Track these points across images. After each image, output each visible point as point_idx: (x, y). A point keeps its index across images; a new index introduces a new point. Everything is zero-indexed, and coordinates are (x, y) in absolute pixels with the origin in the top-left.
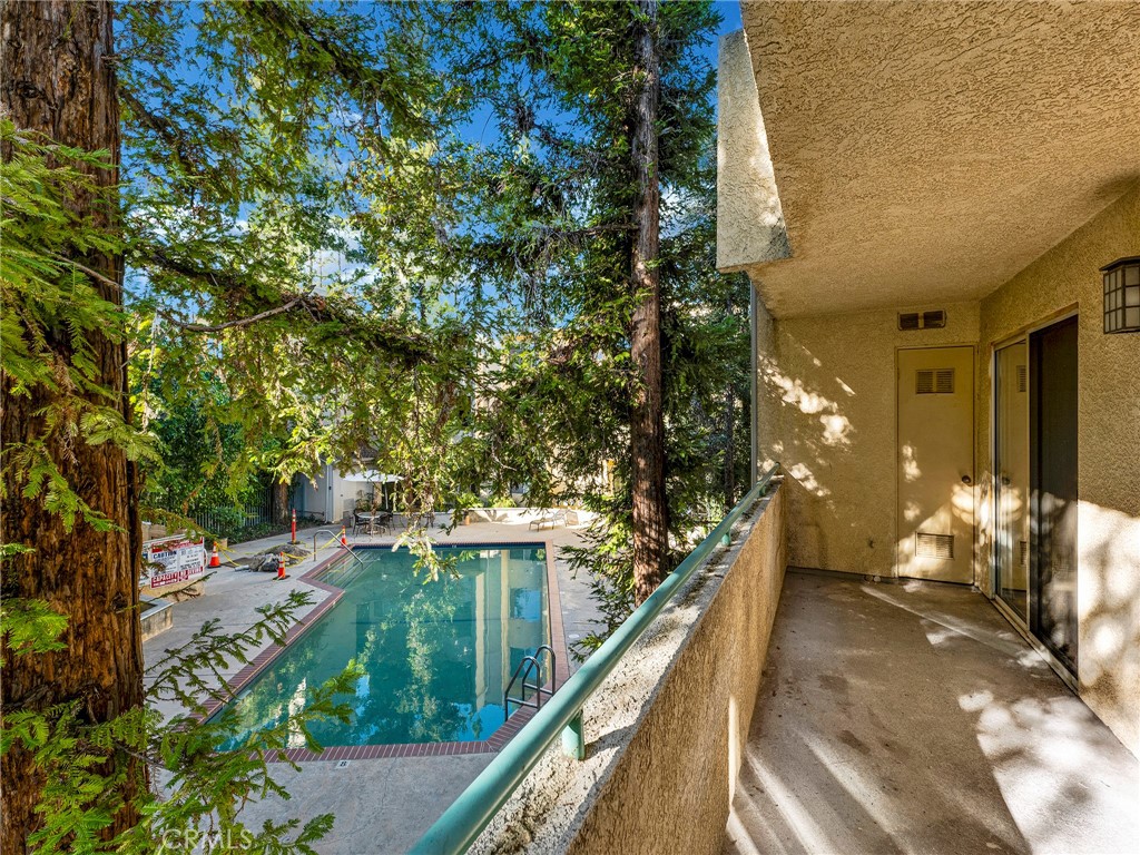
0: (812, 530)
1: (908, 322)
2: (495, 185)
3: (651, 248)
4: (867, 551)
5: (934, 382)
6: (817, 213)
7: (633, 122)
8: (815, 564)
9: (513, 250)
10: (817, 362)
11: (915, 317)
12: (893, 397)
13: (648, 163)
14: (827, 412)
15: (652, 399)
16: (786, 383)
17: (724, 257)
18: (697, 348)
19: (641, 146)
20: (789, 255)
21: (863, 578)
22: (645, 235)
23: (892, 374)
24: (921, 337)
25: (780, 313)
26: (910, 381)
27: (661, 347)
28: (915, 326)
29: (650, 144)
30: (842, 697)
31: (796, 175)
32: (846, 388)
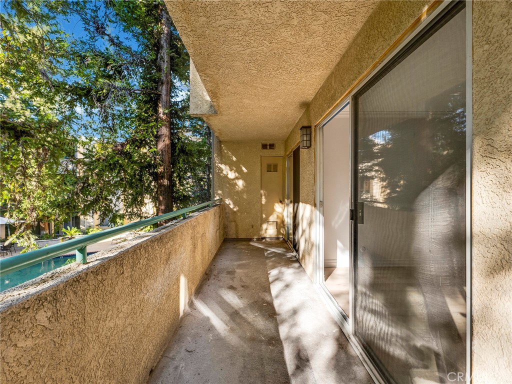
0: (233, 224)
1: (264, 147)
2: (84, 58)
3: (166, 103)
4: (251, 230)
5: (272, 168)
6: (220, 97)
7: (157, 47)
8: (234, 236)
9: (93, 93)
10: (234, 159)
11: (266, 145)
12: (260, 173)
13: (165, 66)
14: (237, 178)
15: (167, 169)
16: (223, 166)
17: (192, 110)
18: (187, 149)
19: (162, 58)
20: (216, 113)
21: (251, 240)
22: (164, 97)
23: (259, 165)
24: (268, 152)
25: (222, 139)
26: (265, 168)
27: (171, 148)
28: (266, 148)
29: (166, 58)
30: (232, 276)
31: (208, 79)
32: (244, 169)
